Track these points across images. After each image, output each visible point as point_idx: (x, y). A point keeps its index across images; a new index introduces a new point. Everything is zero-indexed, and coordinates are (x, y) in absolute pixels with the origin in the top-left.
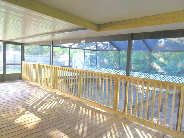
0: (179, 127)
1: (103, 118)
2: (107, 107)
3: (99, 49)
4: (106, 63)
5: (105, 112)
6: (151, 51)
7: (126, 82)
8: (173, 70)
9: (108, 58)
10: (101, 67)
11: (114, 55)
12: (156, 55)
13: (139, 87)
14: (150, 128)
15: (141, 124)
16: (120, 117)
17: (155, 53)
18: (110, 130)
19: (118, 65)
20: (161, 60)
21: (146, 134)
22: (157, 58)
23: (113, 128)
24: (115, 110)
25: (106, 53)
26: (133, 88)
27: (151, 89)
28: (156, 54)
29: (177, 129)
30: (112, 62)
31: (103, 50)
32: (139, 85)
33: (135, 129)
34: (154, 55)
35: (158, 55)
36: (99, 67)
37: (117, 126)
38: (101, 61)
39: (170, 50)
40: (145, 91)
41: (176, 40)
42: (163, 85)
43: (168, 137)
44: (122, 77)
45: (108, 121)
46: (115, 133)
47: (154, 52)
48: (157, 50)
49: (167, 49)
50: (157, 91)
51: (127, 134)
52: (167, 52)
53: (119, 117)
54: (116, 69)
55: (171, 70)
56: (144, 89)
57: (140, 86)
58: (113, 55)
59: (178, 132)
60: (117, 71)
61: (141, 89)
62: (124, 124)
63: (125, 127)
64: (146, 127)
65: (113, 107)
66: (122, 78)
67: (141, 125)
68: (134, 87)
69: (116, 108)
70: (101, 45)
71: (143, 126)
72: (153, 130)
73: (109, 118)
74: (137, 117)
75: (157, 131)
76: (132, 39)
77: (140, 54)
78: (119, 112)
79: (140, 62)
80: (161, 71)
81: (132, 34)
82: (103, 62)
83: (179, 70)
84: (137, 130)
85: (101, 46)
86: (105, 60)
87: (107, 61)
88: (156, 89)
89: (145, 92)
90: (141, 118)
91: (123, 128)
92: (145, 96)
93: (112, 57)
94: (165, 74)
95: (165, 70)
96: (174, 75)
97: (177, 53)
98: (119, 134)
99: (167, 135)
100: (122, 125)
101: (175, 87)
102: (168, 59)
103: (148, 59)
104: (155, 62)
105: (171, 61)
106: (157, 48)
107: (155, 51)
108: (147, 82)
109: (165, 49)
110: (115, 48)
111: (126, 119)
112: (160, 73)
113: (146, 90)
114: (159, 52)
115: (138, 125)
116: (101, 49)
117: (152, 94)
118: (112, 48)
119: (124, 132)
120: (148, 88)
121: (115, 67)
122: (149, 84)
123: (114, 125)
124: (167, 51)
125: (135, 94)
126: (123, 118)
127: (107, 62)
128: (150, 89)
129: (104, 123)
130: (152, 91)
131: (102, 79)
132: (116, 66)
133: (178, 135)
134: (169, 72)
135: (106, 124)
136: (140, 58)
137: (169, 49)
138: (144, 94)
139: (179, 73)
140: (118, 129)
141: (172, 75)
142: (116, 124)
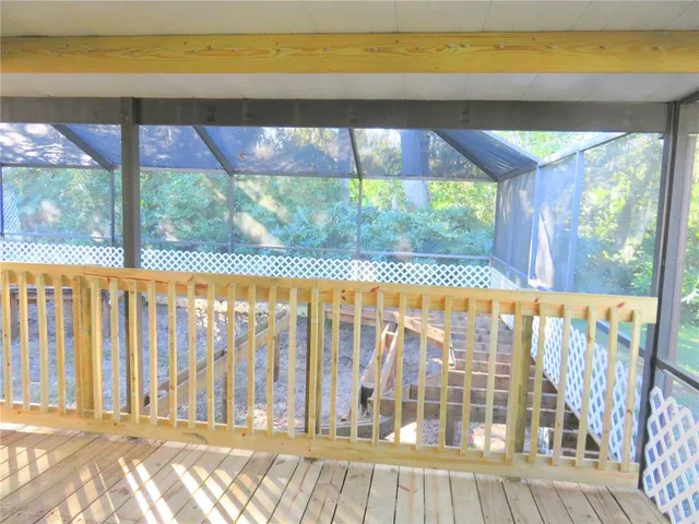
0: (312, 422)
1: (32, 462)
2: (51, 410)
3: (10, 156)
4: (50, 219)
5: (44, 430)
6: (231, 171)
7: (126, 293)
8: (308, 237)
9: (64, 200)
10: (29, 239)
11: (89, 187)
12: (250, 188)
13: (197, 305)
14: (225, 450)
15: (194, 443)
16: (113, 438)
17: (244, 180)
18: (62, 503)
19: (109, 228)
20: (267, 203)
21: (212, 474)
22: (254, 198)
23: (79, 489)
24: (89, 415)
25: (53, 177)
26: (173, 313)
27: (241, 307)
28: (250, 183)
29: (306, 431)
30: (82, 214)
31: (31, 164)
32: (197, 301)
33: (173, 469)
34: (241, 185)
35: (257, 188)
36: (19, 238)
37: (95, 477)
38: (29, 211)
39: (292, 169)
40: (221, 318)
41: (313, 136)
42: (259, 289)
43: (282, 461)
44: (108, 276)
45: (54, 467)
46: (85, 508)
47: (242, 176)
48: (251, 168)
49: (283, 167)
50: (260, 314)
51: (139, 496)
52: (283, 178)
53: (106, 440)
54: (98, 245)
55: (299, 236)
56: (217, 313)
57: (200, 303)
58: (81, 187)
59: (311, 438)
60: (105, 251)
61: (206, 312)
62: (128, 462)
63: (132, 469)
64: (213, 449)
65: (79, 405)
66: (109, 280)
67: (192, 446)
68: (178, 307)
69: (92, 405)
70: (20, 139)
71: (203, 447)
72: (237, 452)
73: (59, 455)
74: (178, 422)
75: (248, 453)
76: (139, 120)
77: (196, 184)
78: (106, 417)
79: (199, 214)
80: (269, 241)
81: (137, 102)
82: (39, 218)
83: (324, 237)
84: (179, 469)
85: (16, 145)
86: (47, 206)
87: (57, 212)
88: (257, 306)
89: (218, 322)
90: (193, 421)
91: (122, 477)
92: (219, 338)
93: (78, 193)
94: (285, 251)
95: (284, 238)
96: (311, 252)
97: (315, 182)
98: (105, 506)
99: (282, 457)
100: (120, 468)
101: (293, 294)
102: (291, 200)
103: (221, 200)
104: (250, 211)
105: (299, 208)
106: (251, 163)
107: (247, 173)
108: (203, 287)
109: (275, 165)
110: (88, 158)
111: (135, 438)
112: (267, 249)
113: (223, 313)
114: (257, 176)
115: (184, 449)
116: (20, 160)
117: (244, 326)
118: (74, 156)
119: (126, 491)
120: (230, 307)
121: (96, 234)
122: (212, 291)
123: (85, 475)
124: (282, 173)
125: (184, 336)
126: (125, 439)
127: (54, 216)
128: (236, 309)
129: (34, 480)
130: (245, 314)
131: (32, 292)
132: (97, 229)
133: (312, 448)
134: (297, 246)
135: (44, 483)
136: (196, 200)
137: (288, 168)
138: (218, 330)
139: (324, 245)
140: (99, 488)
141: (303, 254)
142: (93, 469)
